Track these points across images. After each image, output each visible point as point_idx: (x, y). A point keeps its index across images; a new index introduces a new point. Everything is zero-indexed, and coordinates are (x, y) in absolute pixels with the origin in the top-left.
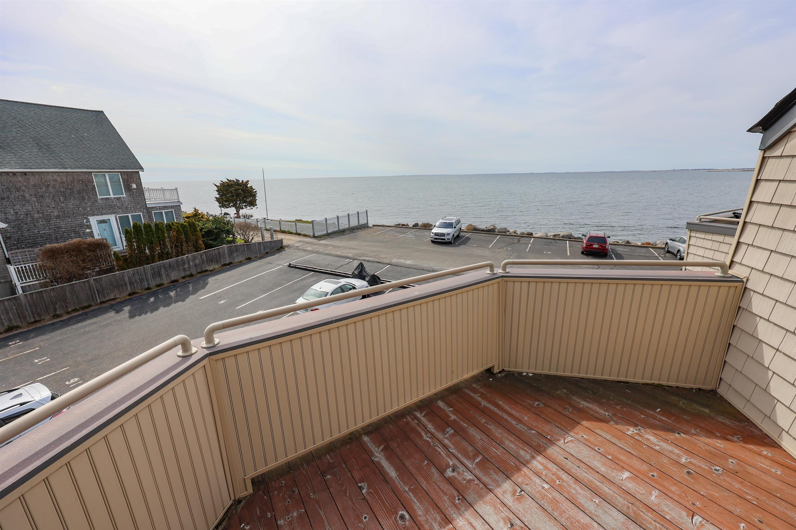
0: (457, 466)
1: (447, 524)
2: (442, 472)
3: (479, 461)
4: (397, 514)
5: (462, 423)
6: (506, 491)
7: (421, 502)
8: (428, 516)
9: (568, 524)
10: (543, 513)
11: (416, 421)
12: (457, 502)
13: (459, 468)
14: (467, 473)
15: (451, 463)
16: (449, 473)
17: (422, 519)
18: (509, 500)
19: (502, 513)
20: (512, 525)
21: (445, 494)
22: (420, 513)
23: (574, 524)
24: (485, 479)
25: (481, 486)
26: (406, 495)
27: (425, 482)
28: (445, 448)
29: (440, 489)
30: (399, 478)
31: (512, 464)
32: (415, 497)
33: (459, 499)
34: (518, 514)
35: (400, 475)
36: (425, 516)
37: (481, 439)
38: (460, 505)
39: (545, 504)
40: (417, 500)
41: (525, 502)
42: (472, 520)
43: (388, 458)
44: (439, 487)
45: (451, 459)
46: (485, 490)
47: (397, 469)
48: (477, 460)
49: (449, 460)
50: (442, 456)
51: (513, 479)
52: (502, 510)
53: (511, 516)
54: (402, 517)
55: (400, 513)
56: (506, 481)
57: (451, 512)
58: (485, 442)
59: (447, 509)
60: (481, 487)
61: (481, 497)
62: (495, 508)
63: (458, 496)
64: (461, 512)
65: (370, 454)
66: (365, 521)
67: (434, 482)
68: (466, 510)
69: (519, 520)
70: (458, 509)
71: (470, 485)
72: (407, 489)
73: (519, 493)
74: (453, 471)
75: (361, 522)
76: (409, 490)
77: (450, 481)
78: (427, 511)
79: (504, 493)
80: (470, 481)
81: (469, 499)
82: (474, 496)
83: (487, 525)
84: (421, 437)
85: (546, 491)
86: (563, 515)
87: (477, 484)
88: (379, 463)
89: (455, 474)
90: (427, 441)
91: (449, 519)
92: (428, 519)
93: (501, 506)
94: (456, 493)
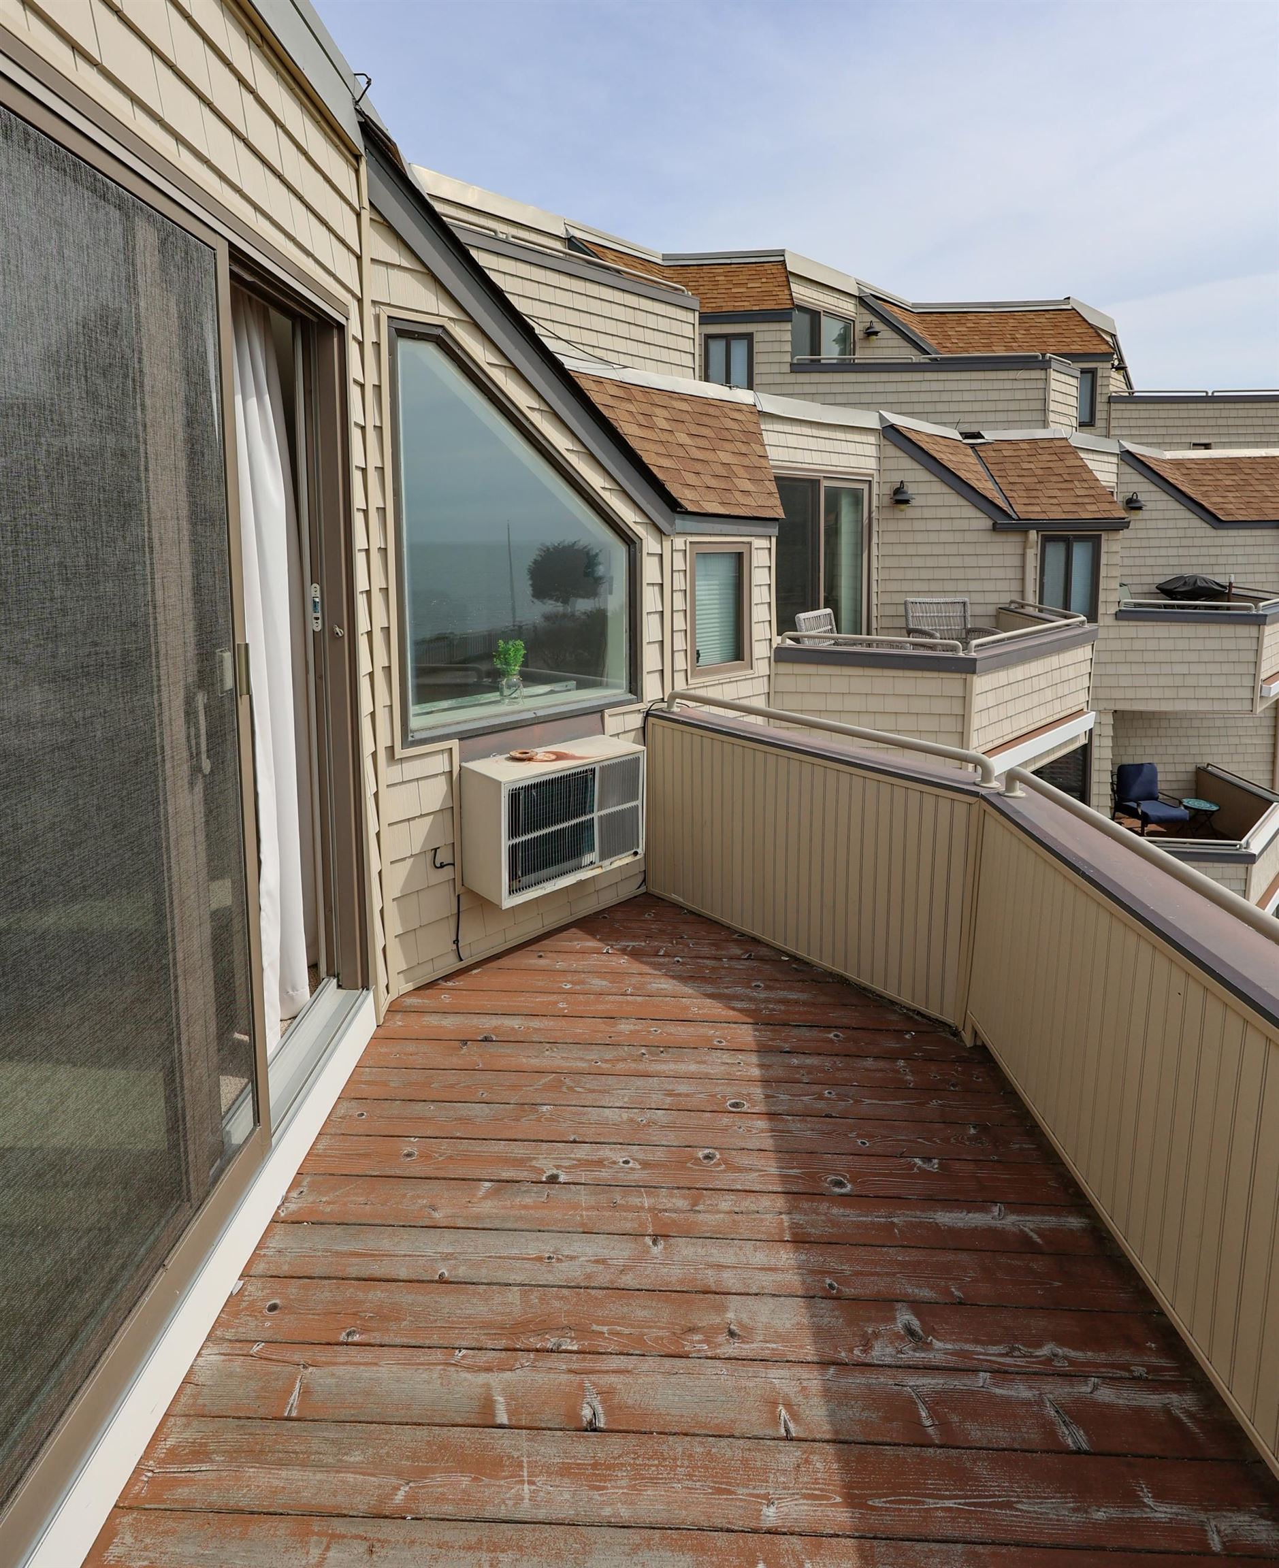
0: (923, 1350)
1: (794, 1234)
2: (916, 1305)
3: (919, 1416)
4: (849, 1181)
6: (806, 1397)
7: (859, 1225)
8: (823, 1218)
9: (665, 1447)
10: (717, 1421)
12: (828, 1281)
13: (914, 1350)
14: (891, 1356)
15: (938, 1344)
16: (905, 1317)
17: (824, 1207)
18: (781, 1380)
19: (761, 1338)
20: (732, 1334)
21: (857, 1274)
22: (835, 1211)
23: (656, 1462)
24: (857, 1381)
25: (843, 1354)
26: (883, 1212)
27: (899, 1258)
28: (996, 1366)
29: (872, 1274)
30: (930, 1223)
31: (877, 1503)
32: (873, 1223)
33: (831, 1286)
34: (744, 1365)
35: (936, 1228)
36: (825, 1214)
37: (1009, 1505)
38: (818, 1281)
39: (729, 1453)
40: (863, 1223)
41: (760, 1411)
42: (779, 1277)
43: (991, 1232)
44: (878, 1274)
45: (951, 1354)
46: (829, 1353)
47: (953, 1232)
48: (924, 1414)
49: (949, 1346)
50: (967, 1341)
51: (829, 1448)
52: (768, 1345)
53: (747, 1349)
54: (840, 1184)
55: (849, 1187)
56: (831, 1423)
57: (815, 1258)
58: (990, 1505)
59: (821, 1255)
60: (840, 1352)
61: (820, 1334)
62: (780, 1337)
63: (839, 1291)
64: (804, 1271)
65: (1013, 1207)
66: (859, 1141)
67: (894, 1274)
68: (804, 1283)
69: (733, 1355)
70: (812, 1272)
71: (854, 1335)
72: (895, 1220)
73: (785, 1421)
74: (910, 1332)
75: (859, 1136)
76: (892, 1223)
77: (885, 1304)
78: (835, 1224)
79: (804, 1388)
80: (867, 1347)
81: (823, 1305)
82: (826, 1320)
83: (757, 1291)
84: (1061, 1340)
85: (757, 1496)
86: (686, 1463)
87: (851, 1351)
88: (983, 1209)
89: (899, 1326)
90: (1039, 1345)
91: (801, 1245)
92: (818, 1214)
93: (776, 1350)
94: (848, 1291)
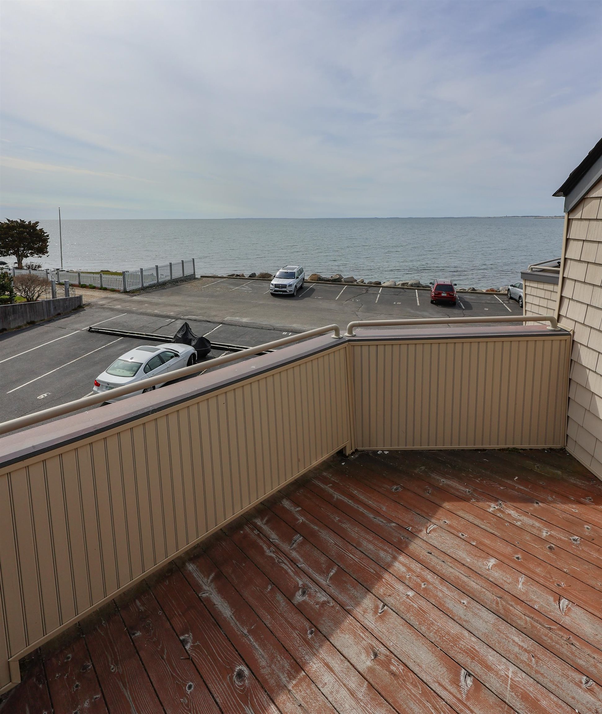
0: (307, 586)
1: (298, 672)
2: (289, 598)
3: (334, 575)
4: (233, 671)
5: (312, 526)
6: (366, 609)
7: (263, 645)
8: (273, 666)
9: (437, 640)
10: (409, 631)
11: (256, 532)
12: (310, 636)
13: (310, 588)
14: (321, 593)
15: (300, 583)
16: (299, 598)
17: (265, 672)
18: (370, 621)
19: (364, 642)
20: (376, 655)
21: (294, 628)
22: (263, 663)
23: (444, 638)
24: (342, 598)
25: (337, 608)
26: (245, 640)
27: (269, 617)
28: (292, 564)
29: (289, 622)
30: (235, 617)
31: (372, 571)
32: (256, 640)
33: (311, 633)
34: (381, 639)
35: (237, 613)
36: (270, 666)
37: (336, 544)
38: (314, 640)
39: (412, 618)
40: (260, 645)
41: (388, 620)
42: (329, 659)
43: (221, 591)
44: (286, 620)
45: (300, 577)
46: (342, 612)
47: (232, 605)
48: (332, 573)
49: (298, 579)
50: (290, 575)
51: (373, 591)
52: (364, 636)
53: (375, 643)
54: (240, 675)
55: (238, 668)
56: (366, 596)
57: (302, 652)
58: (340, 547)
59: (298, 650)
60: (338, 610)
61: (337, 623)
62: (355, 635)
63: (310, 628)
64: (314, 650)
65: (197, 588)
66: (189, 692)
67: (280, 614)
68: (321, 646)
69: (383, 646)
70: (311, 647)
71: (325, 610)
72: (246, 632)
73: (382, 609)
74: (304, 593)
75: (184, 695)
76: (248, 632)
77: (300, 609)
78: (272, 658)
79: (364, 612)
80: (324, 604)
81: (324, 629)
82: (329, 624)
83: (346, 662)
84: (262, 552)
85: (411, 600)
86: (432, 628)
87: (333, 607)
88: (208, 600)
89: (306, 598)
90: (271, 557)
91: (301, 664)
92: (273, 670)
93: (362, 632)
94: (307, 625)
